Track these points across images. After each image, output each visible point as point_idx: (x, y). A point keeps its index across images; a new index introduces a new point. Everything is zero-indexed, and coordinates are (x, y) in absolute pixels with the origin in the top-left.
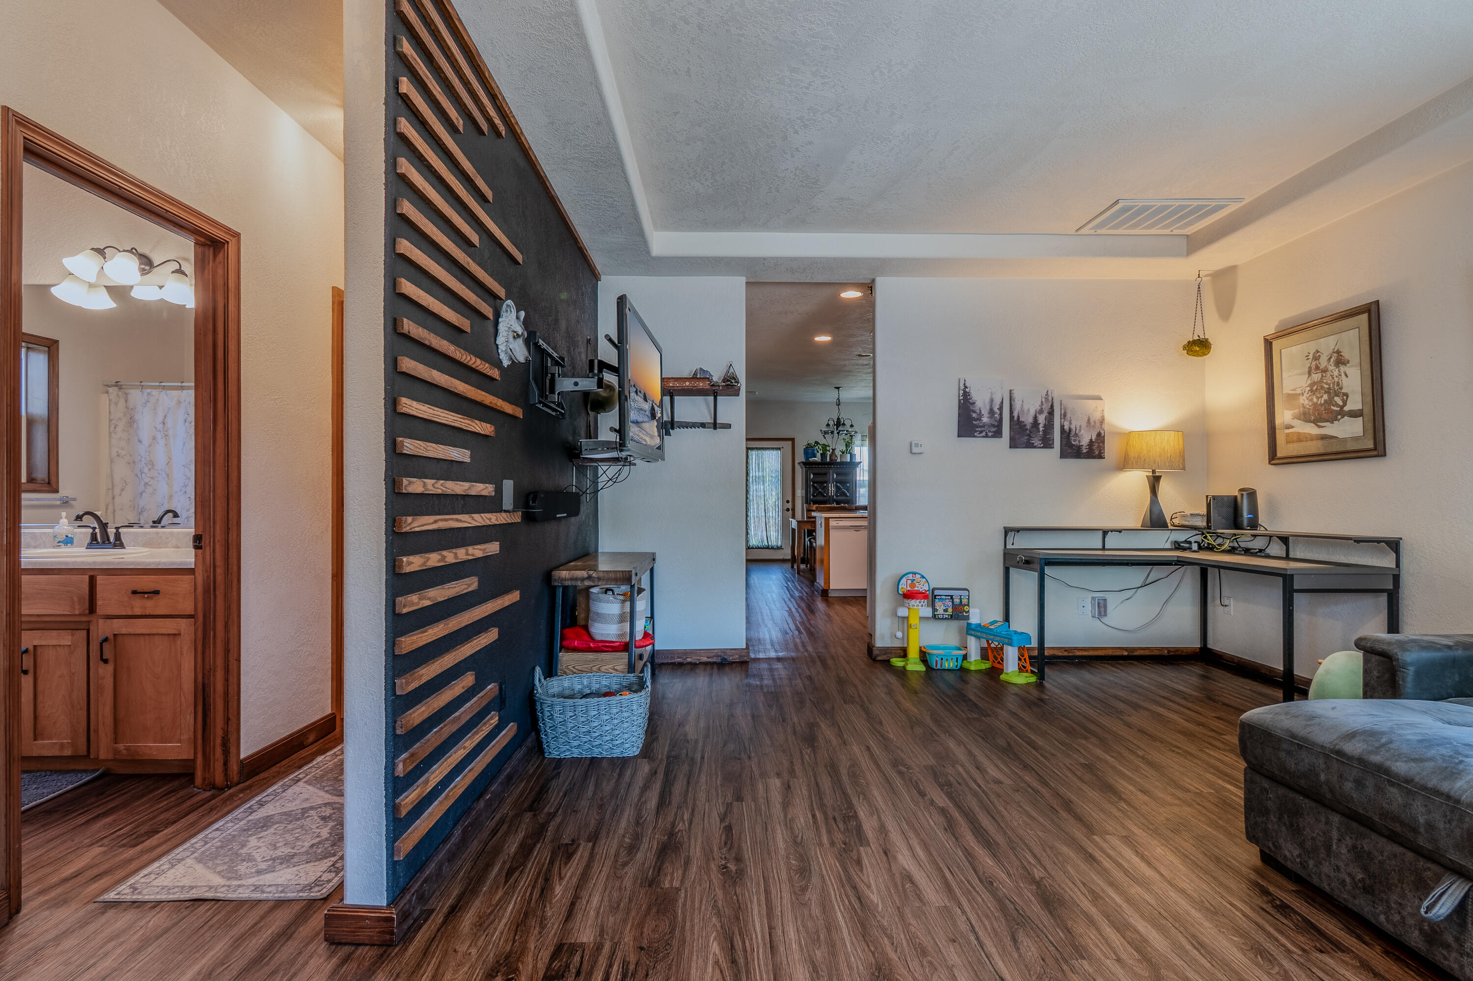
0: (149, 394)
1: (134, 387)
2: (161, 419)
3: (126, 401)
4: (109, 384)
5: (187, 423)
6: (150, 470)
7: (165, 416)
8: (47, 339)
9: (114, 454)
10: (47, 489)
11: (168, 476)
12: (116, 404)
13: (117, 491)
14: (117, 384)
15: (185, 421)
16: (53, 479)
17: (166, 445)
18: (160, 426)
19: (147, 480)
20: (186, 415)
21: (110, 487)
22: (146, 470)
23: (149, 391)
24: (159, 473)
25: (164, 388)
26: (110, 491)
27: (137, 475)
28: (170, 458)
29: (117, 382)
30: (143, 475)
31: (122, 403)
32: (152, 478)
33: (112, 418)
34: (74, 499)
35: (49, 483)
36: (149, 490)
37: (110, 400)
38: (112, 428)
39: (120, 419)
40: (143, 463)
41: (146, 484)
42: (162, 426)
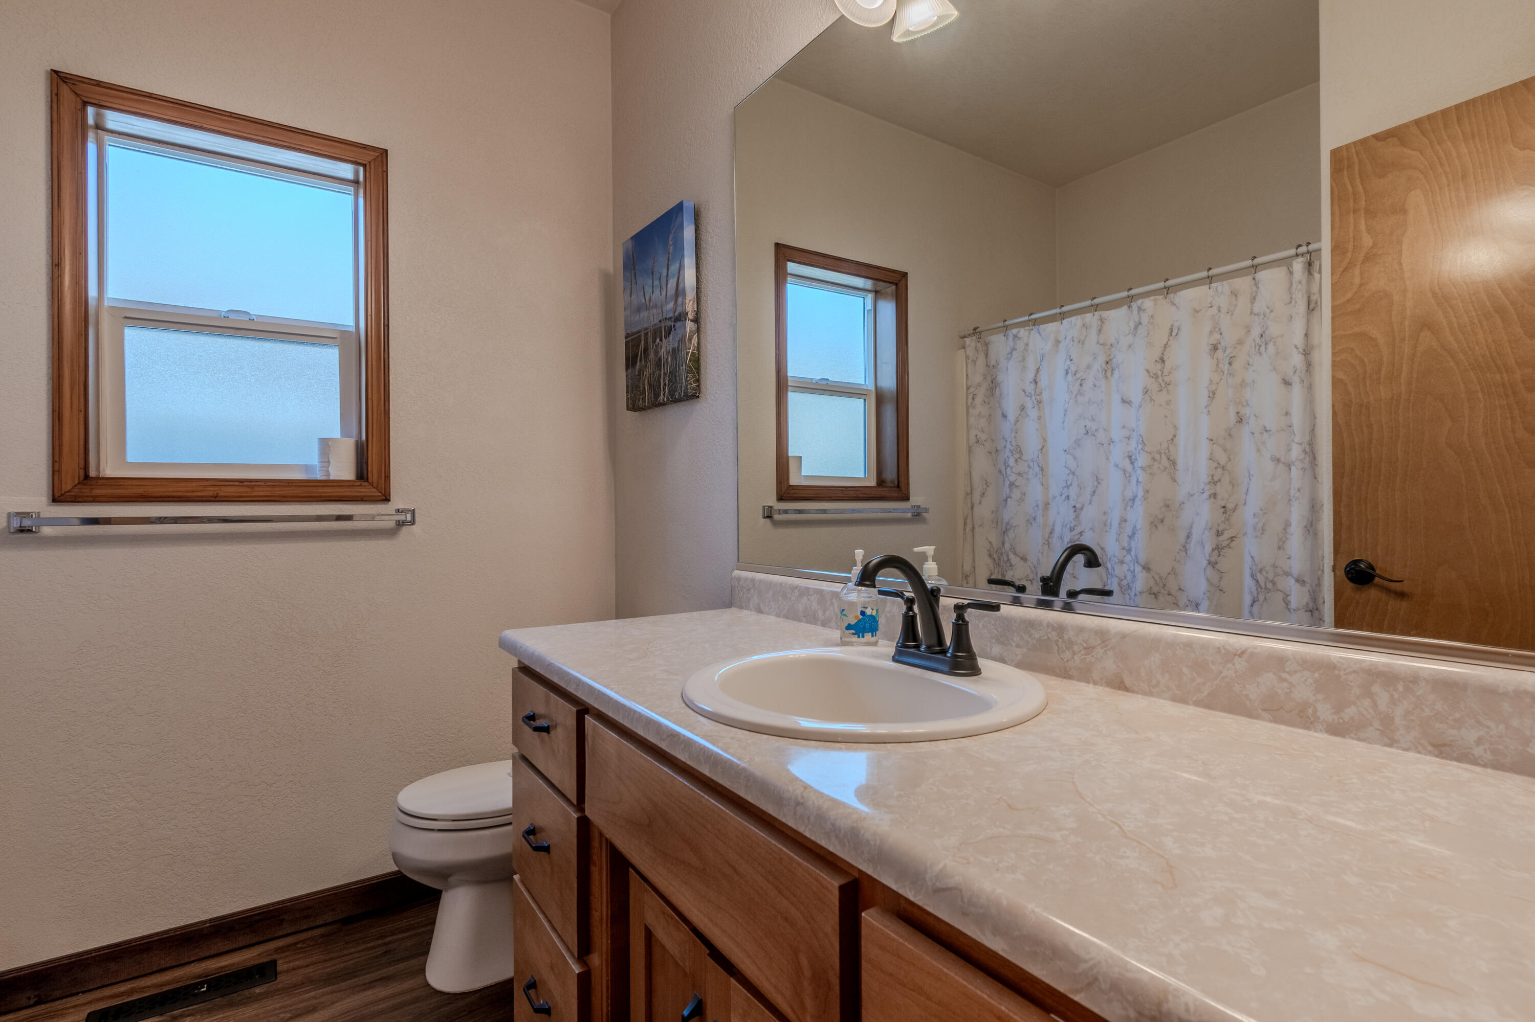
0: (1015, 336)
1: (996, 330)
2: (1030, 375)
3: (987, 355)
4: (967, 333)
5: (1070, 375)
6: (1016, 461)
7: (1038, 370)
8: (894, 271)
9: (973, 439)
10: (895, 495)
11: (1042, 470)
12: (974, 362)
13: (976, 496)
14: (975, 331)
15: (1067, 373)
16: (902, 479)
17: (1039, 418)
18: (1030, 388)
19: (1012, 478)
20: (1068, 362)
21: (969, 491)
22: (1011, 462)
23: (1015, 331)
24: (1029, 467)
25: (1036, 322)
26: (969, 496)
27: (1000, 471)
28: (1045, 440)
29: (975, 329)
30: (1008, 469)
31: (981, 361)
32: (1019, 474)
33: (969, 384)
34: (927, 510)
35: (898, 486)
36: (1016, 494)
37: (967, 357)
38: (970, 400)
39: (979, 385)
40: (1007, 450)
41: (1012, 484)
42: (1033, 386)
